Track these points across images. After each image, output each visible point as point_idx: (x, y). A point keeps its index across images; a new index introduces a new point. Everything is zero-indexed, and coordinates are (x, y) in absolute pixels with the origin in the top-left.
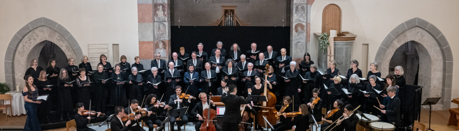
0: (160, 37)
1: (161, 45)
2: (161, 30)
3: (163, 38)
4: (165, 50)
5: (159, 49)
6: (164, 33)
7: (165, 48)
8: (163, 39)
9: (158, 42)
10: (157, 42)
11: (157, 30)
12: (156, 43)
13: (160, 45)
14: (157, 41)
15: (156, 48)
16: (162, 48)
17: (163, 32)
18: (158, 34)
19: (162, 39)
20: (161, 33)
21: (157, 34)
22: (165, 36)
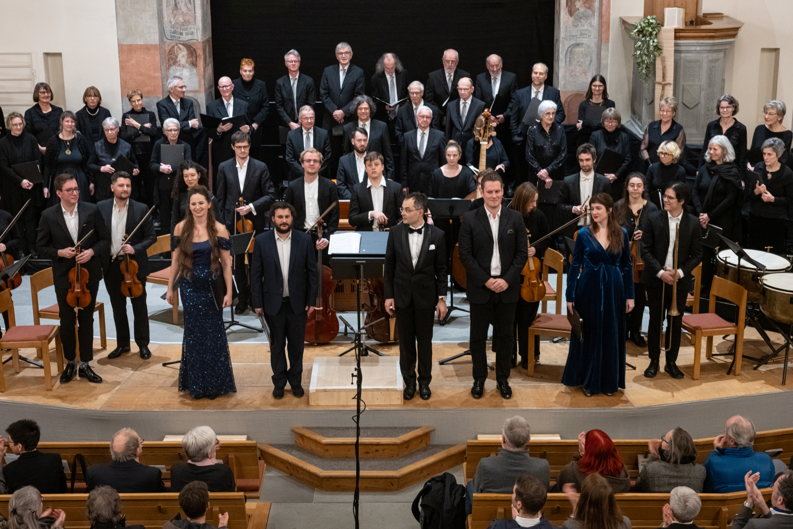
0: (179, 30)
1: (183, 56)
2: (183, 13)
3: (187, 34)
4: (195, 71)
5: (178, 68)
6: (192, 20)
7: (194, 64)
8: (189, 37)
9: (173, 47)
10: (170, 47)
11: (170, 11)
12: (167, 49)
13: (180, 56)
14: (172, 45)
15: (170, 66)
16: (187, 65)
17: (187, 18)
18: (173, 23)
19: (185, 38)
20: (181, 19)
21: (170, 22)
22: (192, 30)
